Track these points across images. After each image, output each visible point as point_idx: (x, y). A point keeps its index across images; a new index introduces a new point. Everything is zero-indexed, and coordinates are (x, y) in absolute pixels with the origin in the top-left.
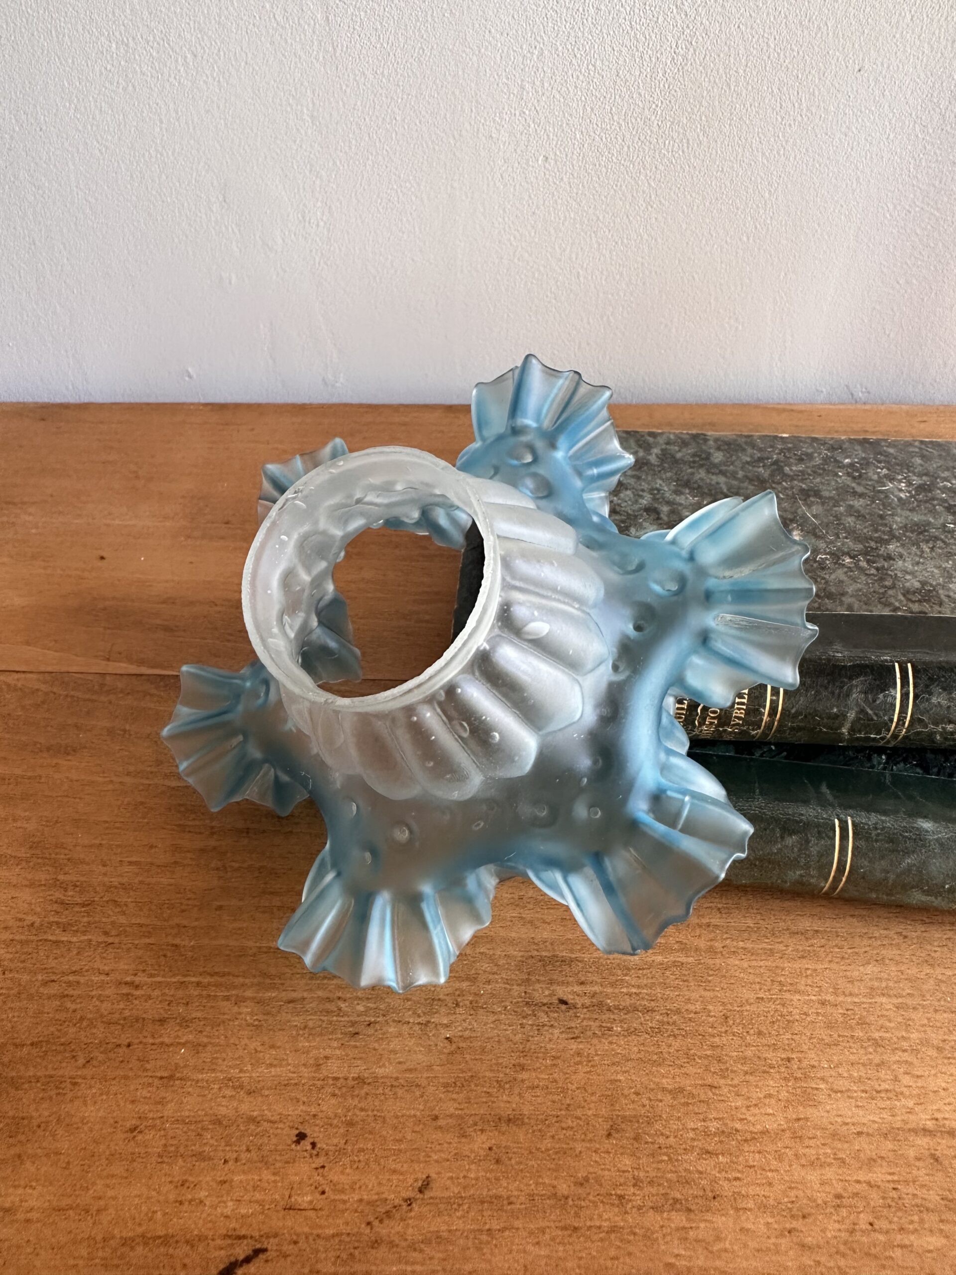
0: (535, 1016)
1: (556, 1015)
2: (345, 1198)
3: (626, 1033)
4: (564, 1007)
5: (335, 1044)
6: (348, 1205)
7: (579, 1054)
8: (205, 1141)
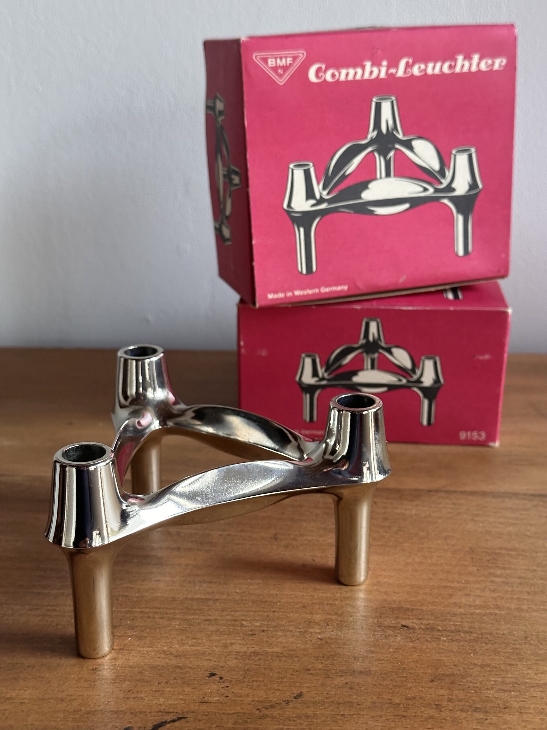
0: (384, 631)
1: (399, 631)
2: (242, 699)
3: (450, 641)
4: (405, 628)
5: (239, 638)
6: (244, 702)
7: (414, 648)
8: (145, 675)
